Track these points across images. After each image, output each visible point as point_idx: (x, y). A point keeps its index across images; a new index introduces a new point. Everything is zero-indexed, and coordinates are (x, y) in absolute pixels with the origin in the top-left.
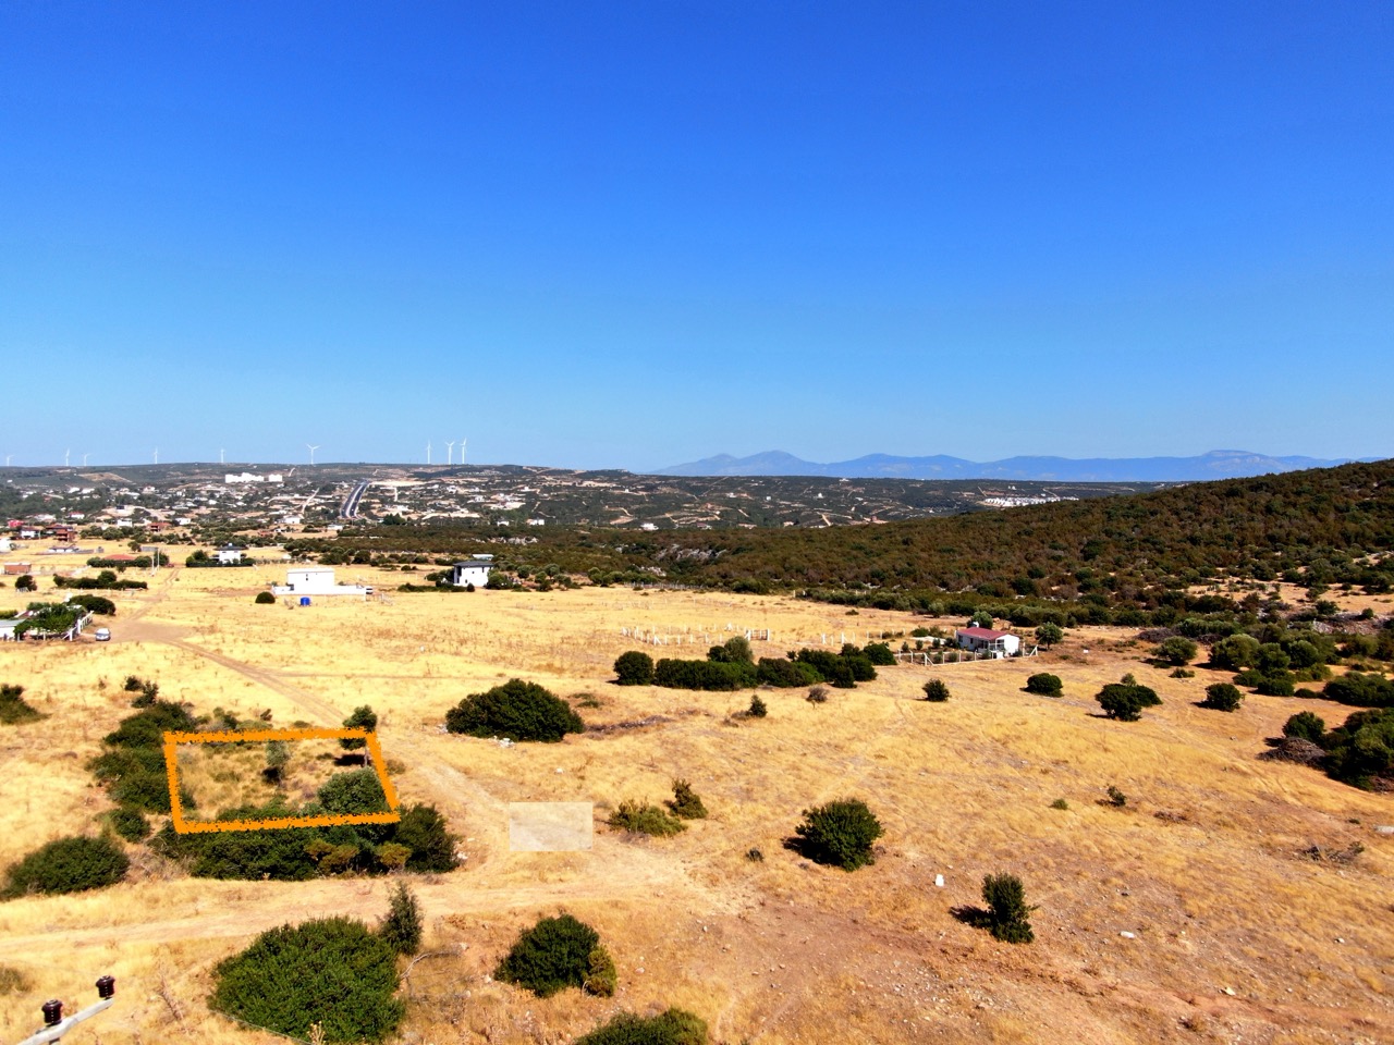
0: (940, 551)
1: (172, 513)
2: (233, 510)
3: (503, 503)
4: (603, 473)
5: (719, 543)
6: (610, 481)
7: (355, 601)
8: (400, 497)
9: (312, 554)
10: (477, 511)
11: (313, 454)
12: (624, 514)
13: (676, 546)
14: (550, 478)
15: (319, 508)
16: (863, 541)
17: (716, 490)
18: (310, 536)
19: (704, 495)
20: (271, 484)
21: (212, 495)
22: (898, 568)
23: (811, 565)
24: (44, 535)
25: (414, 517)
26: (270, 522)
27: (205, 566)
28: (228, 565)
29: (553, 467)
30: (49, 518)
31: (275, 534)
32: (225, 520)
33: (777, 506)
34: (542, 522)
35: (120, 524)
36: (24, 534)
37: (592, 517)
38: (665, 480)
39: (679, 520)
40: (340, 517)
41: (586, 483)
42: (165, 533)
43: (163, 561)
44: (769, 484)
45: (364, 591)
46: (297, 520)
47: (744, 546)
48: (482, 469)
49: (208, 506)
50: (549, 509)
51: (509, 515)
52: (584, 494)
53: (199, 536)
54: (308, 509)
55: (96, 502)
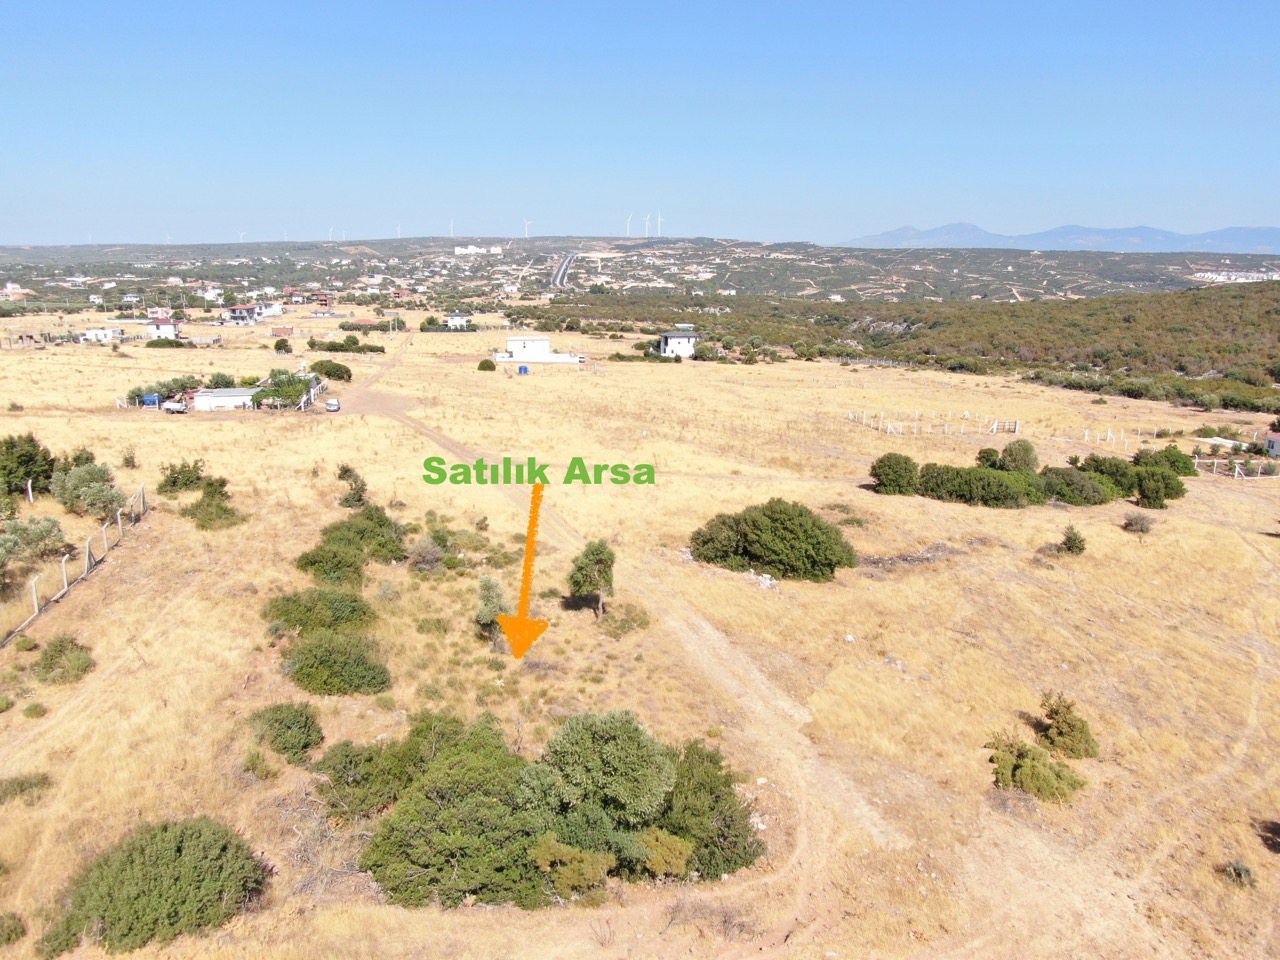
0: (1170, 330)
1: (413, 282)
2: (461, 279)
3: (696, 274)
4: (789, 245)
5: (914, 316)
6: (797, 253)
7: (570, 370)
8: (603, 267)
9: (528, 321)
10: (672, 282)
11: (527, 229)
12: (810, 285)
13: (869, 319)
14: (739, 250)
15: (533, 278)
16: (1077, 317)
17: (901, 262)
18: (526, 303)
19: (889, 267)
20: (493, 255)
21: (444, 267)
22: (1125, 348)
23: (1022, 342)
24: (309, 300)
25: (616, 286)
26: (492, 290)
27: (436, 331)
28: (456, 330)
29: (742, 239)
30: (315, 285)
31: (496, 301)
32: (455, 288)
33: (965, 280)
34: (733, 293)
35: (370, 291)
36: (294, 299)
37: (780, 288)
38: (850, 252)
39: (866, 292)
40: (552, 286)
41: (772, 256)
42: (405, 299)
43: (400, 326)
44: (955, 256)
45: (577, 359)
46: (514, 289)
47: (941, 320)
48: (676, 241)
49: (441, 276)
50: (739, 280)
51: (702, 285)
52: (772, 265)
53: (433, 302)
54: (524, 278)
55: (353, 271)
